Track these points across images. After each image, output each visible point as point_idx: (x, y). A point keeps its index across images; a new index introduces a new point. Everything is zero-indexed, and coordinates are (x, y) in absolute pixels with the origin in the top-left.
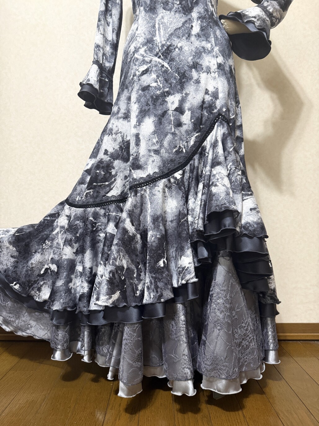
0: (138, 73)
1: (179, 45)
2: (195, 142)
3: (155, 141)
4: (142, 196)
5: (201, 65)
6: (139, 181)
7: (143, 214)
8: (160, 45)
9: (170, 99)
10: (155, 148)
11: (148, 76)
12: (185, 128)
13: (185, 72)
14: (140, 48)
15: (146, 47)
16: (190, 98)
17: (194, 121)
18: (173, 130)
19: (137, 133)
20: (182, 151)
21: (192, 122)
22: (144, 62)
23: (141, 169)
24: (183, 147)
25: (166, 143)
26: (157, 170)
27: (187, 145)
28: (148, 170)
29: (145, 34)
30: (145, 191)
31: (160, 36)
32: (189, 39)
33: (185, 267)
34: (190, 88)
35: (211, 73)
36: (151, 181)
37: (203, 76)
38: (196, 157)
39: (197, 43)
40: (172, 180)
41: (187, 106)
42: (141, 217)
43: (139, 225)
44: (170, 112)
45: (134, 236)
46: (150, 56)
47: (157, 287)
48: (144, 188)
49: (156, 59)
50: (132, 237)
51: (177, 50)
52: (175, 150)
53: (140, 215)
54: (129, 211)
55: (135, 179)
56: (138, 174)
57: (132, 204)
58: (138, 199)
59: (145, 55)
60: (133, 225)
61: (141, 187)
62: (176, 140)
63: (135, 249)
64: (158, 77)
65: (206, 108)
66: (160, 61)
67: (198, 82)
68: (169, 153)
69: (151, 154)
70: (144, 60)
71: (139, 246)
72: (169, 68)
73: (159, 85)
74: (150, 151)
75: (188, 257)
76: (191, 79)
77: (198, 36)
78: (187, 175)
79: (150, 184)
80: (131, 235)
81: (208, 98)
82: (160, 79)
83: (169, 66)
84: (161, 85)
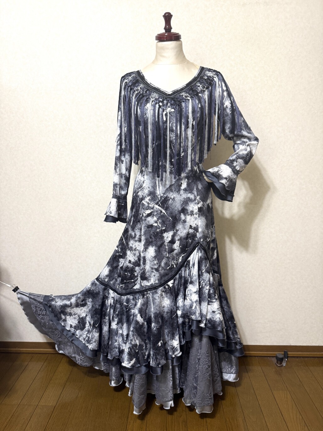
0: (144, 215)
1: (172, 197)
2: (182, 260)
3: (155, 262)
4: (147, 298)
5: (187, 210)
6: (145, 288)
7: (148, 308)
8: (159, 197)
9: (165, 235)
10: (156, 267)
11: (151, 217)
12: (175, 252)
13: (176, 216)
14: (145, 197)
15: (150, 197)
16: (179, 232)
17: (182, 247)
18: (167, 256)
19: (144, 256)
20: (174, 267)
21: (180, 248)
22: (148, 208)
23: (147, 280)
24: (174, 264)
25: (163, 264)
26: (157, 282)
27: (177, 262)
28: (151, 281)
29: (149, 188)
30: (149, 294)
31: (159, 190)
32: (179, 193)
33: (175, 347)
34: (180, 226)
35: (194, 215)
36: (154, 288)
37: (188, 218)
38: (183, 269)
39: (184, 195)
40: (167, 287)
41: (177, 238)
42: (147, 311)
43: (146, 316)
44: (166, 244)
45: (143, 324)
46: (153, 204)
47: (156, 358)
48: (149, 292)
49: (157, 206)
50: (142, 325)
51: (171, 200)
52: (169, 268)
53: (146, 309)
54: (139, 309)
55: (143, 287)
56: (146, 283)
57: (141, 304)
58: (145, 300)
59: (150, 203)
60: (142, 317)
61: (147, 292)
62: (170, 261)
63: (144, 331)
64: (158, 219)
65: (190, 237)
66: (160, 208)
67: (185, 221)
68: (165, 270)
69: (153, 270)
70: (148, 206)
71: (146, 330)
72: (166, 214)
73: (159, 226)
74: (152, 268)
75: (176, 340)
76: (180, 219)
77: (185, 190)
78: (176, 282)
79: (153, 290)
80: (141, 324)
81: (191, 231)
82: (159, 221)
83: (165, 212)
84: (160, 225)
